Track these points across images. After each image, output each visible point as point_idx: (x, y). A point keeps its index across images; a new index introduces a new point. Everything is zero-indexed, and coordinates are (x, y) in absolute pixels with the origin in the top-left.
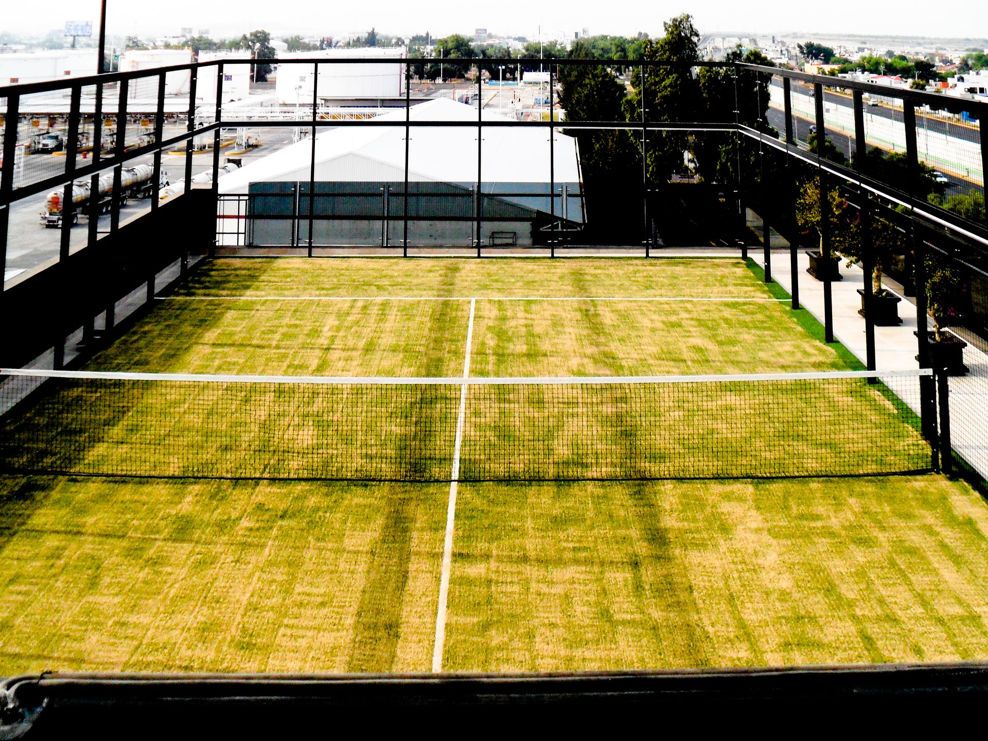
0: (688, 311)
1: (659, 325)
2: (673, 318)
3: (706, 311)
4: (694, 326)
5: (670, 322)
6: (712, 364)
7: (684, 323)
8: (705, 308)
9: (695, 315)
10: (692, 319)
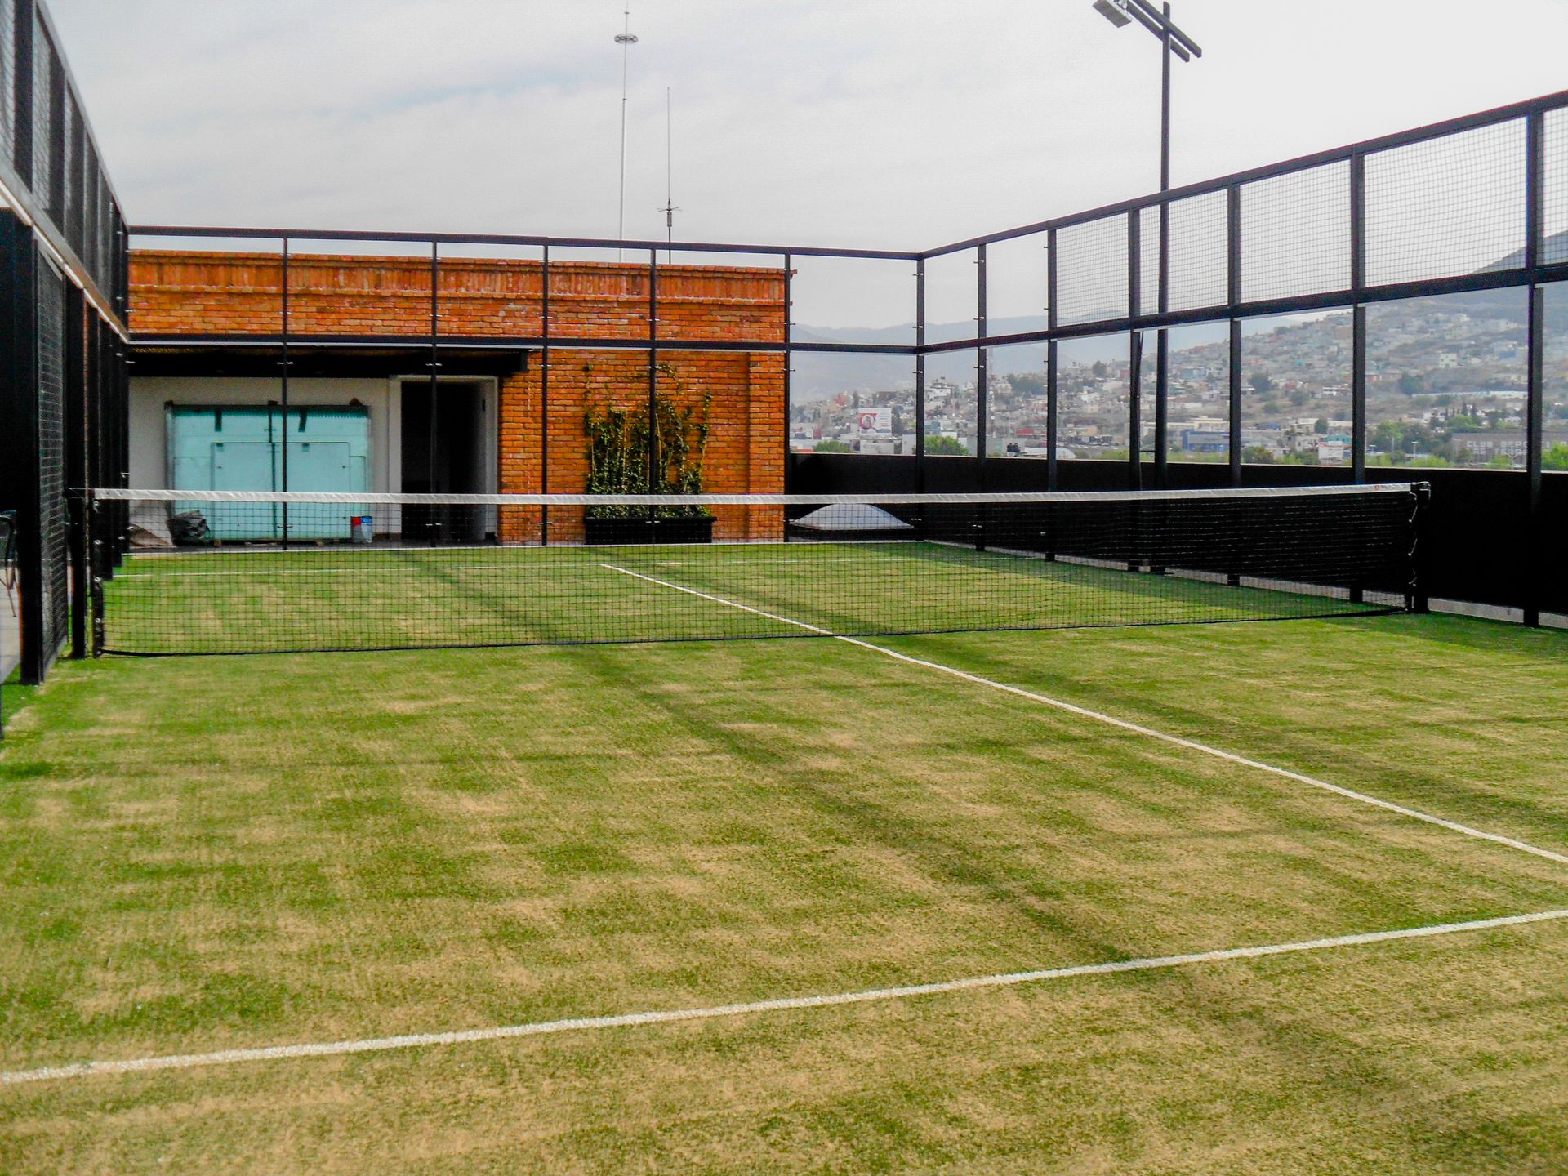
0: (510, 934)
1: (643, 853)
2: (588, 888)
3: (417, 948)
4: (486, 858)
5: (595, 867)
6: (437, 756)
7: (533, 872)
8: (418, 969)
9: (478, 915)
10: (494, 895)
